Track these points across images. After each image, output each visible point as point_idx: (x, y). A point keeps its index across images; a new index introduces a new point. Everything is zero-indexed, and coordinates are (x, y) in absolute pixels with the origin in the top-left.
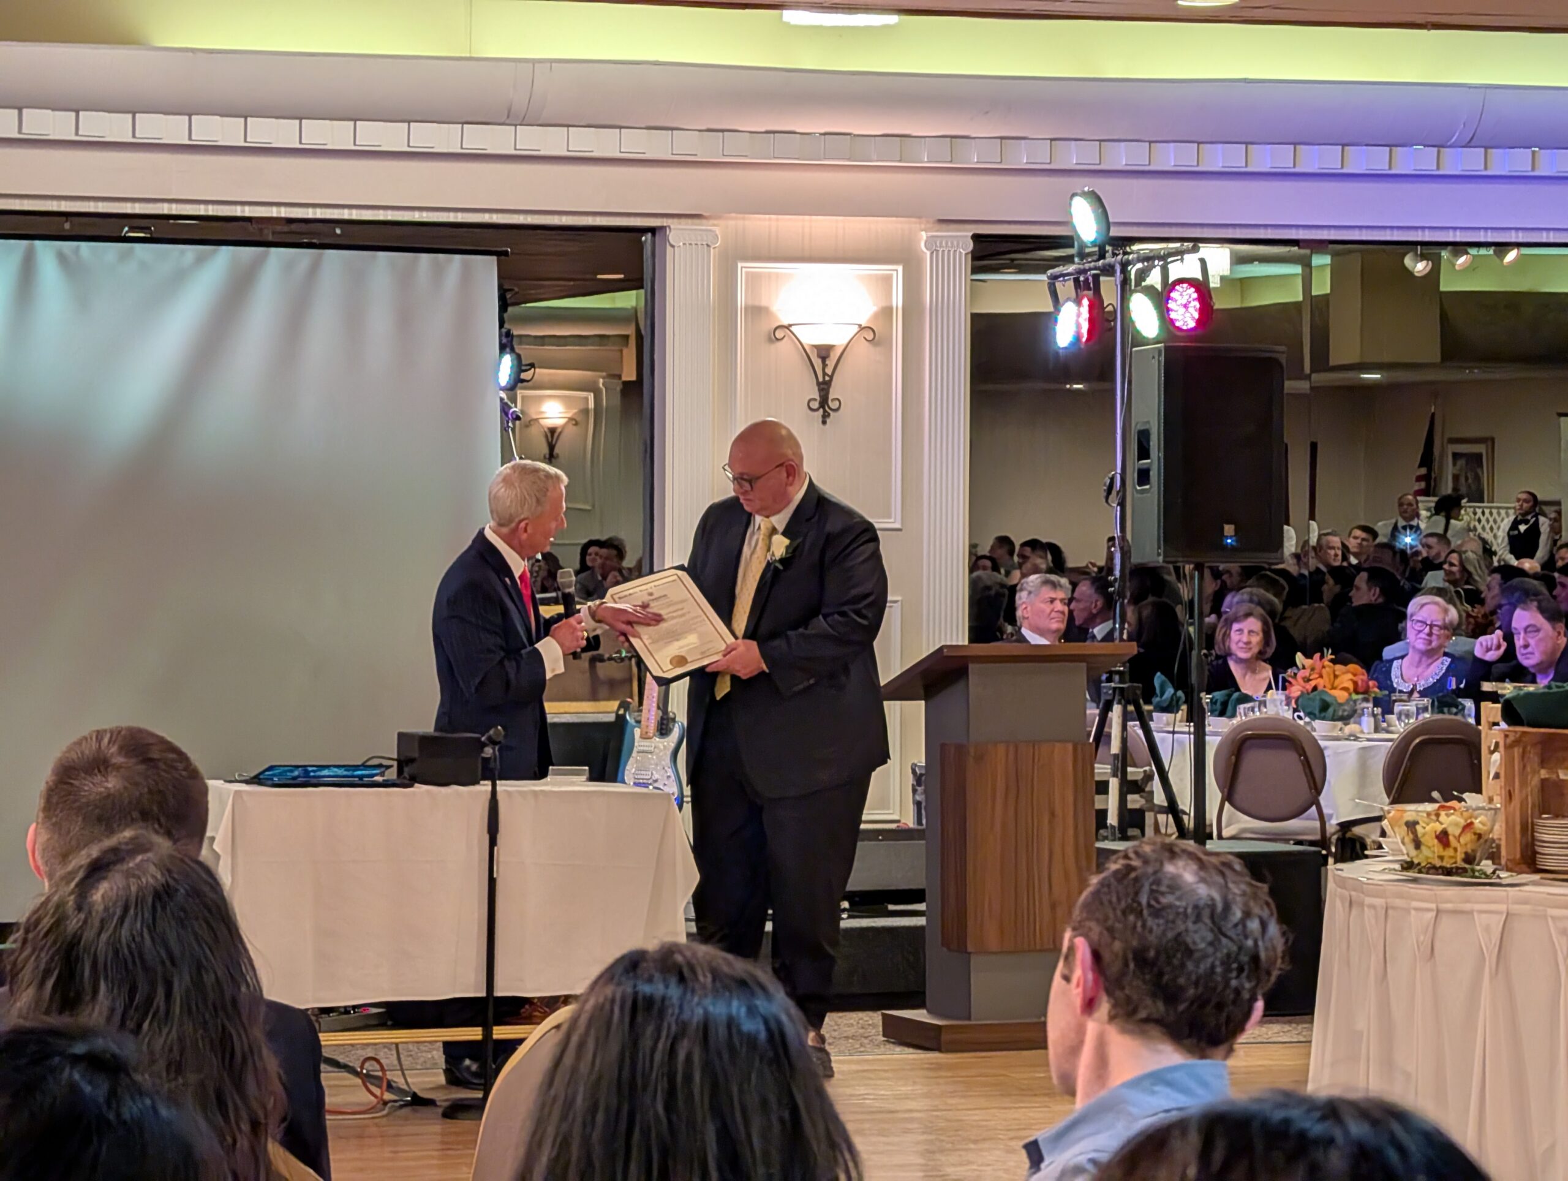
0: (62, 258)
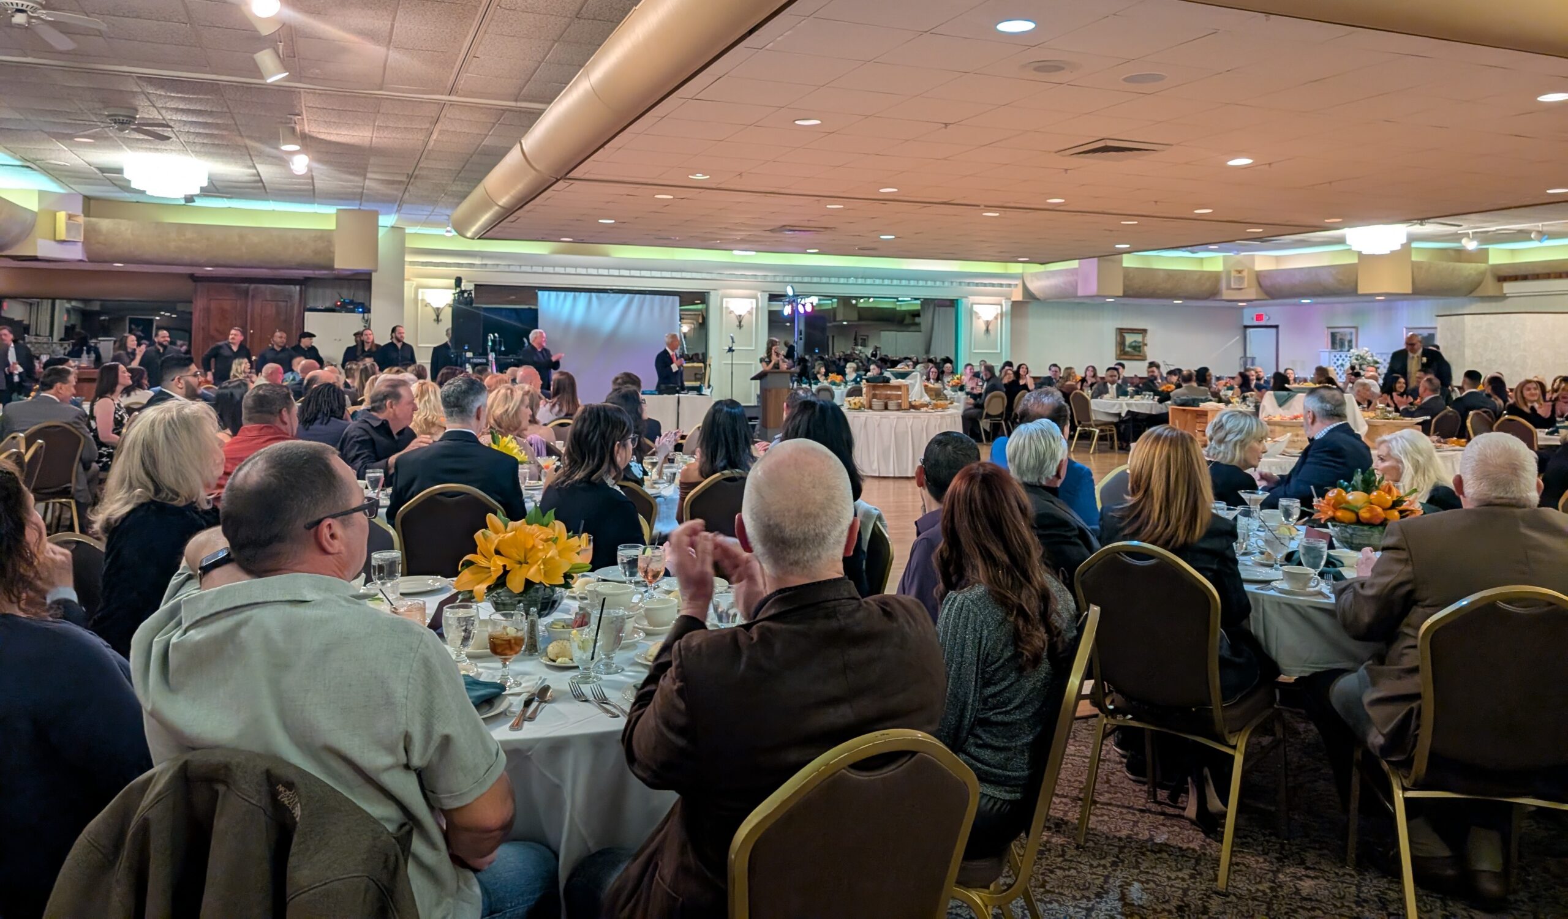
0: (597, 296)
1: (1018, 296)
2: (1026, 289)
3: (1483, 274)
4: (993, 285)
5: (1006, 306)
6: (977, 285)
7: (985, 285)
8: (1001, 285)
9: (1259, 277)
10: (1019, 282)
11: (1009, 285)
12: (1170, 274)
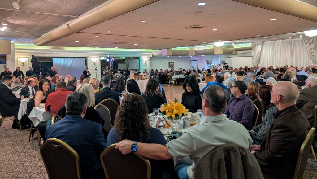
0: (66, 58)
1: (151, 56)
2: (152, 55)
3: (233, 50)
4: (146, 54)
5: (149, 58)
6: (143, 54)
7: (145, 54)
8: (148, 54)
9: (195, 51)
10: (151, 53)
11: (149, 54)
12: (180, 51)
